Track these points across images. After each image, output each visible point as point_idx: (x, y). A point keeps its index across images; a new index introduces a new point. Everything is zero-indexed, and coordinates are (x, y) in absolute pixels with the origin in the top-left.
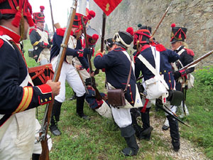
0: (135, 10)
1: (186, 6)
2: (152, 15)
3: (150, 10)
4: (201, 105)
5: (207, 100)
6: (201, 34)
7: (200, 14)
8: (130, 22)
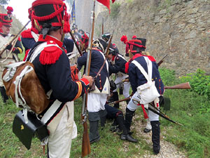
0: (124, 18)
1: (172, 16)
2: (140, 23)
3: (139, 19)
4: (184, 110)
5: (190, 105)
6: (185, 43)
7: (184, 24)
8: (120, 29)
